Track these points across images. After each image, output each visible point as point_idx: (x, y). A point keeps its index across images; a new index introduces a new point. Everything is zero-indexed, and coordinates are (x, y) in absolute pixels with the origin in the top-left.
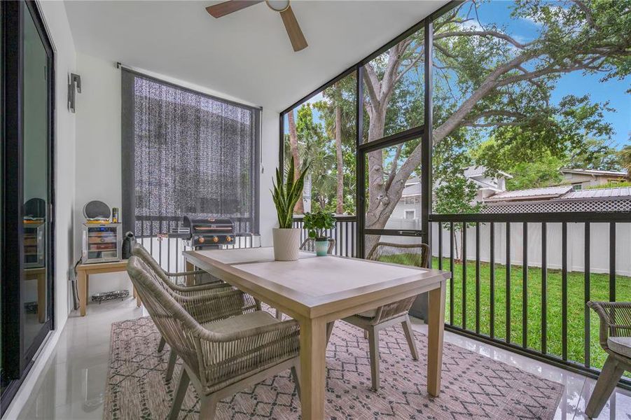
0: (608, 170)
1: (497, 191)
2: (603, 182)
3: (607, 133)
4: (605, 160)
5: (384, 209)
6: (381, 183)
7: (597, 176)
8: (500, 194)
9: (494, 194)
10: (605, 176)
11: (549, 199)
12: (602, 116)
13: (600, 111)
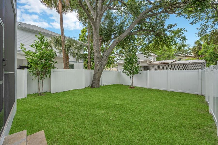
0: (189, 55)
1: (153, 61)
2: (187, 58)
3: (185, 40)
4: (188, 52)
5: (100, 67)
6: (98, 56)
7: (185, 56)
8: (153, 62)
9: (151, 62)
10: (188, 56)
11: (168, 63)
12: (183, 34)
13: (182, 31)
